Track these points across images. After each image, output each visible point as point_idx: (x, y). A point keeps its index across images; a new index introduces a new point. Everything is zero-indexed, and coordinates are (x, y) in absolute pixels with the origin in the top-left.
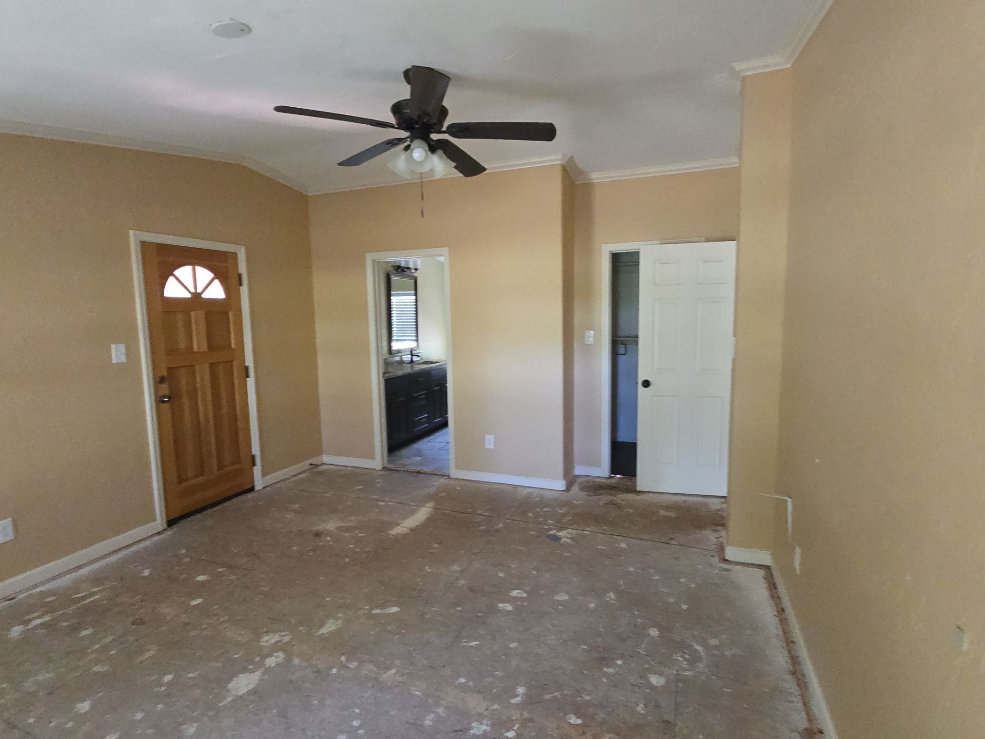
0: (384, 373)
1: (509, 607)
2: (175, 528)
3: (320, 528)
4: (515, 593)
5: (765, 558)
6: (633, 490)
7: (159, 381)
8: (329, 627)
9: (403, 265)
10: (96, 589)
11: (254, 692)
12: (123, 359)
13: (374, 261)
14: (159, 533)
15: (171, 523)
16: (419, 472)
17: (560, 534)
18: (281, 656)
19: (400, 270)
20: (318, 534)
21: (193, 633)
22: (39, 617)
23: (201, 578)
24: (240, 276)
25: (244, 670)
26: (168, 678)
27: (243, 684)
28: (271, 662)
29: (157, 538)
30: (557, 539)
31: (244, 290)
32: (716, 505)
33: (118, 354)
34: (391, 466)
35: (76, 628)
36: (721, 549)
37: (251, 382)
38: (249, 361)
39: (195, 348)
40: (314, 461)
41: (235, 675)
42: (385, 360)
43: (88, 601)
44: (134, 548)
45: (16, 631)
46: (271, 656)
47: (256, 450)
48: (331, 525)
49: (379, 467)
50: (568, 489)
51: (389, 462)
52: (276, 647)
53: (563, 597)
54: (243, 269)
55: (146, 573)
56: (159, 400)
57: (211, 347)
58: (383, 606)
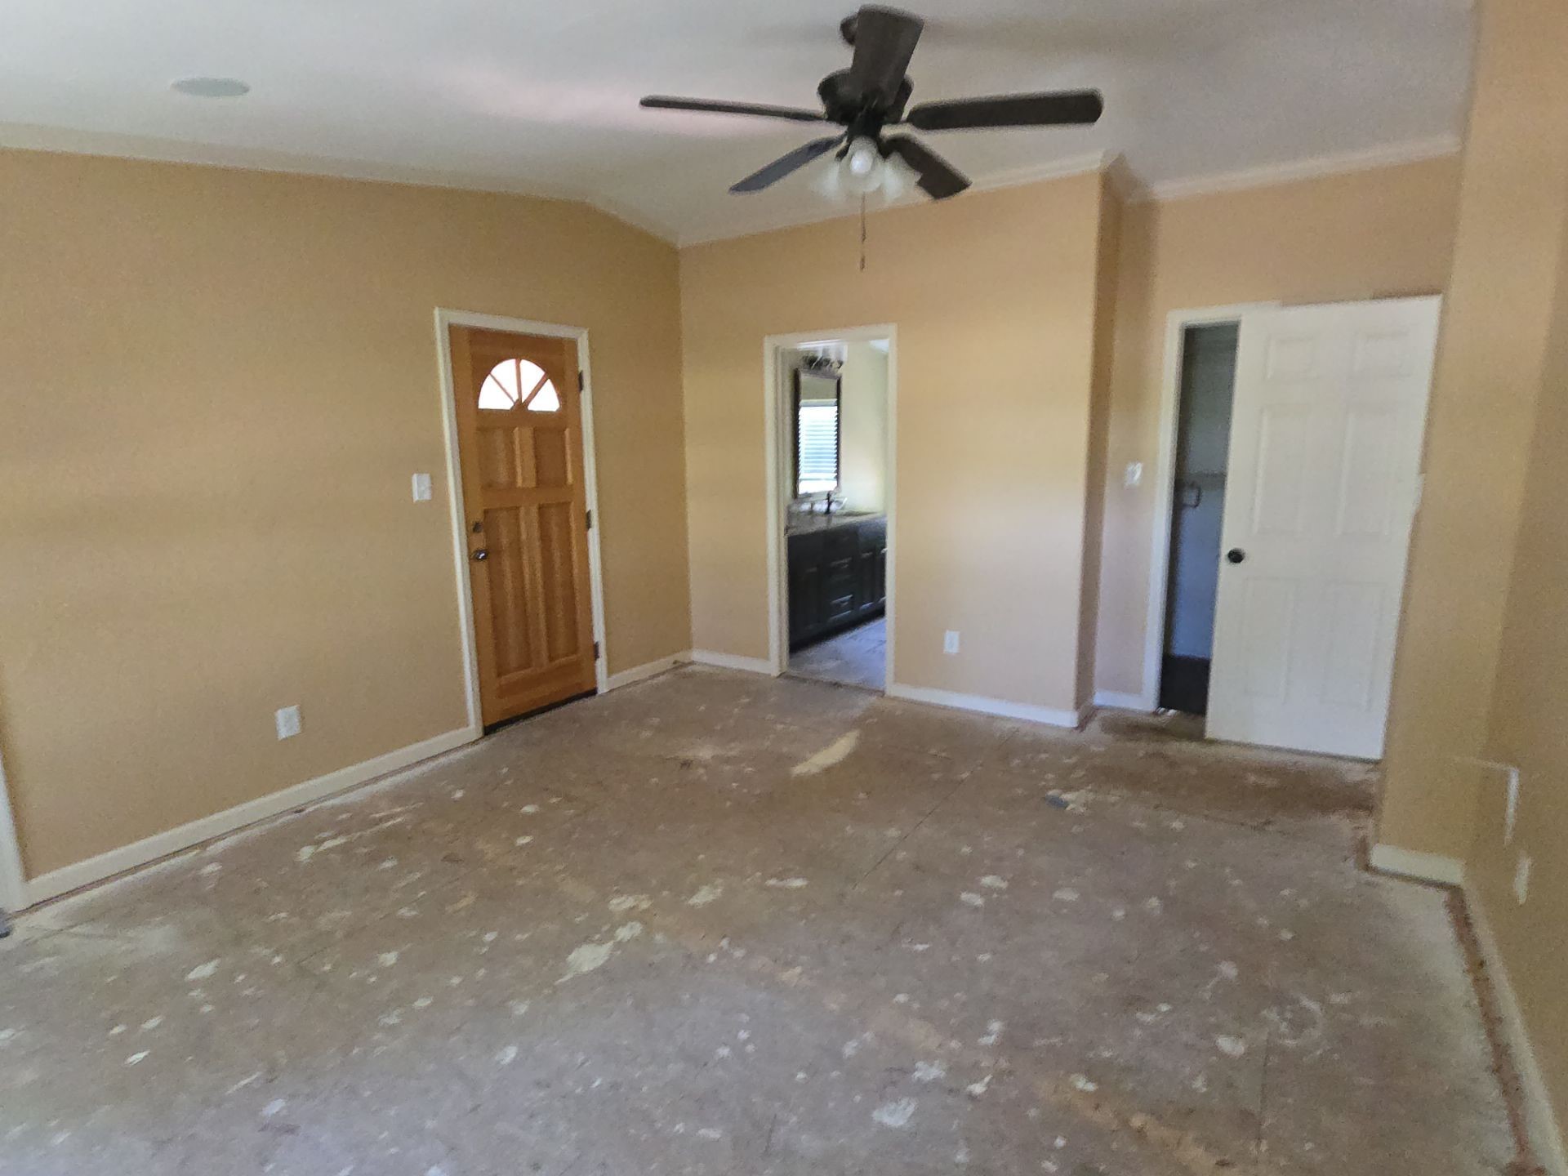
0: (787, 529)
1: (979, 901)
2: (494, 738)
3: (689, 754)
4: (988, 880)
5: (1453, 871)
6: (1198, 736)
7: (473, 528)
8: (704, 897)
9: (820, 355)
10: (399, 810)
11: (602, 971)
12: (427, 496)
13: (776, 349)
14: (474, 743)
15: (489, 730)
16: (836, 685)
17: (1067, 797)
18: (637, 928)
19: (815, 364)
20: (686, 764)
21: (520, 882)
22: (334, 837)
23: (529, 809)
24: (580, 377)
25: (587, 940)
26: (490, 937)
27: (588, 958)
28: (623, 933)
29: (470, 750)
30: (1060, 805)
31: (586, 396)
32: (1356, 774)
33: (420, 488)
34: (794, 672)
35: (375, 858)
36: (1362, 849)
37: (593, 535)
38: (592, 505)
39: (519, 482)
40: (680, 657)
41: (578, 944)
42: (789, 507)
43: (390, 823)
44: (443, 760)
45: (306, 853)
46: (624, 925)
47: (599, 636)
48: (705, 752)
49: (775, 672)
50: (1082, 725)
51: (791, 665)
52: (630, 915)
53: (1068, 895)
54: (584, 365)
55: (459, 794)
56: (473, 558)
57: (540, 482)
58: (781, 876)
